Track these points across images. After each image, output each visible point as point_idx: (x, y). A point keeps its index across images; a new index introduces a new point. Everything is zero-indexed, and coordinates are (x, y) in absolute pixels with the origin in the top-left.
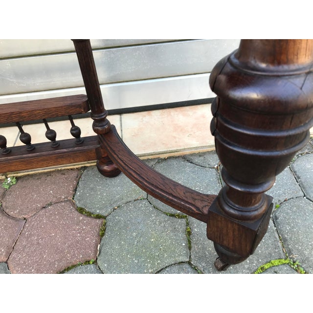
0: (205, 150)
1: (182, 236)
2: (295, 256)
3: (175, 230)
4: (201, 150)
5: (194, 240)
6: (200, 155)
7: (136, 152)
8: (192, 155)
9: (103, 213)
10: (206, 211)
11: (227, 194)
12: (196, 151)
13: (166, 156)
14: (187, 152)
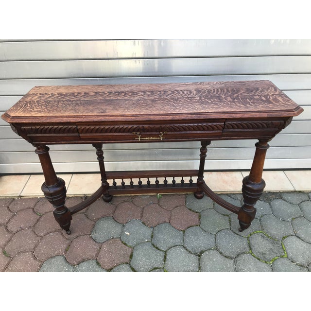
0: (236, 192)
1: (228, 221)
2: (265, 231)
3: (225, 219)
4: (234, 192)
5: (232, 223)
6: (234, 194)
7: (213, 190)
8: (231, 194)
9: (199, 211)
10: (238, 211)
11: (245, 206)
12: (232, 193)
13: (220, 193)
14: (229, 193)
